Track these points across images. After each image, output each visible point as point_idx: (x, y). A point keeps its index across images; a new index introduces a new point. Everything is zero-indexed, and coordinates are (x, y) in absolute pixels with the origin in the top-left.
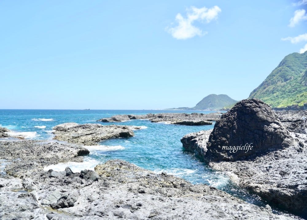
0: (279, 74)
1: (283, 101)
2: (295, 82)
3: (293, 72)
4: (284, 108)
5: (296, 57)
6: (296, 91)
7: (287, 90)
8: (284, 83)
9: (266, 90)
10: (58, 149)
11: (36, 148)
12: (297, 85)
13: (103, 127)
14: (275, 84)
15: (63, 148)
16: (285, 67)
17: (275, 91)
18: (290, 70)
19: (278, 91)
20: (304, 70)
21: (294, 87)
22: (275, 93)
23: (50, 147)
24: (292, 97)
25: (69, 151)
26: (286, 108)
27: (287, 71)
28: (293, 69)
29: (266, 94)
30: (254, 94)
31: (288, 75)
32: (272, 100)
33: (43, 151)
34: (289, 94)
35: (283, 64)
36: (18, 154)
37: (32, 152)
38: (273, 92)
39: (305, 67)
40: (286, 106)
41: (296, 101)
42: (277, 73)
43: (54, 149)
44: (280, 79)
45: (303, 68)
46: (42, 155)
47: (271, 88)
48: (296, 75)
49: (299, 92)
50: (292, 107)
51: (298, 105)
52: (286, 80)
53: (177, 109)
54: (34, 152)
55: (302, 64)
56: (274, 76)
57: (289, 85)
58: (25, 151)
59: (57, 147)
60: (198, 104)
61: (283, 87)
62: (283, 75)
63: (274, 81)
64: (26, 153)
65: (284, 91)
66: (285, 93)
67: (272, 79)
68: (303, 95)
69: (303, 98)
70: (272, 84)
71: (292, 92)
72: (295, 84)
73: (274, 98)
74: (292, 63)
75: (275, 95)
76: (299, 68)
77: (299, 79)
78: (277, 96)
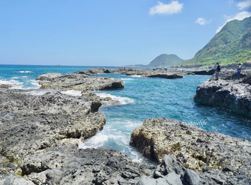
0: (221, 37)
1: (224, 60)
2: (234, 45)
3: (232, 36)
4: (225, 67)
5: (236, 24)
6: (234, 52)
7: (227, 52)
8: (225, 46)
9: (209, 51)
10: (62, 100)
11: (30, 99)
12: (236, 47)
13: (88, 77)
14: (217, 46)
15: (70, 100)
16: (226, 32)
17: (217, 52)
18: (230, 34)
19: (219, 52)
20: (242, 35)
21: (233, 49)
22: (217, 53)
23: (51, 98)
24: (231, 57)
25: (78, 103)
26: (227, 66)
27: (228, 35)
28: (232, 34)
29: (209, 54)
30: (199, 54)
31: (228, 39)
32: (214, 59)
33: (41, 104)
34: (228, 54)
35: (224, 29)
36: (6, 108)
37: (25, 104)
38: (215, 53)
39: (243, 32)
40: (226, 65)
41: (235, 60)
42: (220, 37)
43: (57, 101)
44: (222, 42)
45: (241, 33)
46: (42, 109)
47: (214, 49)
48: (235, 39)
49: (237, 53)
50: (232, 65)
51: (237, 64)
52: (226, 43)
53: (134, 66)
54: (29, 104)
55: (241, 30)
56: (217, 39)
57: (228, 47)
58: (15, 104)
59: (60, 98)
60: (152, 62)
61: (223, 49)
62: (224, 38)
63: (217, 43)
64: (17, 106)
65: (225, 52)
66: (225, 54)
67: (214, 42)
68: (241, 55)
69: (241, 58)
70: (215, 46)
71: (231, 53)
72: (234, 46)
73: (216, 57)
74: (232, 29)
75: (217, 55)
76: (238, 33)
77: (238, 42)
78: (218, 56)
